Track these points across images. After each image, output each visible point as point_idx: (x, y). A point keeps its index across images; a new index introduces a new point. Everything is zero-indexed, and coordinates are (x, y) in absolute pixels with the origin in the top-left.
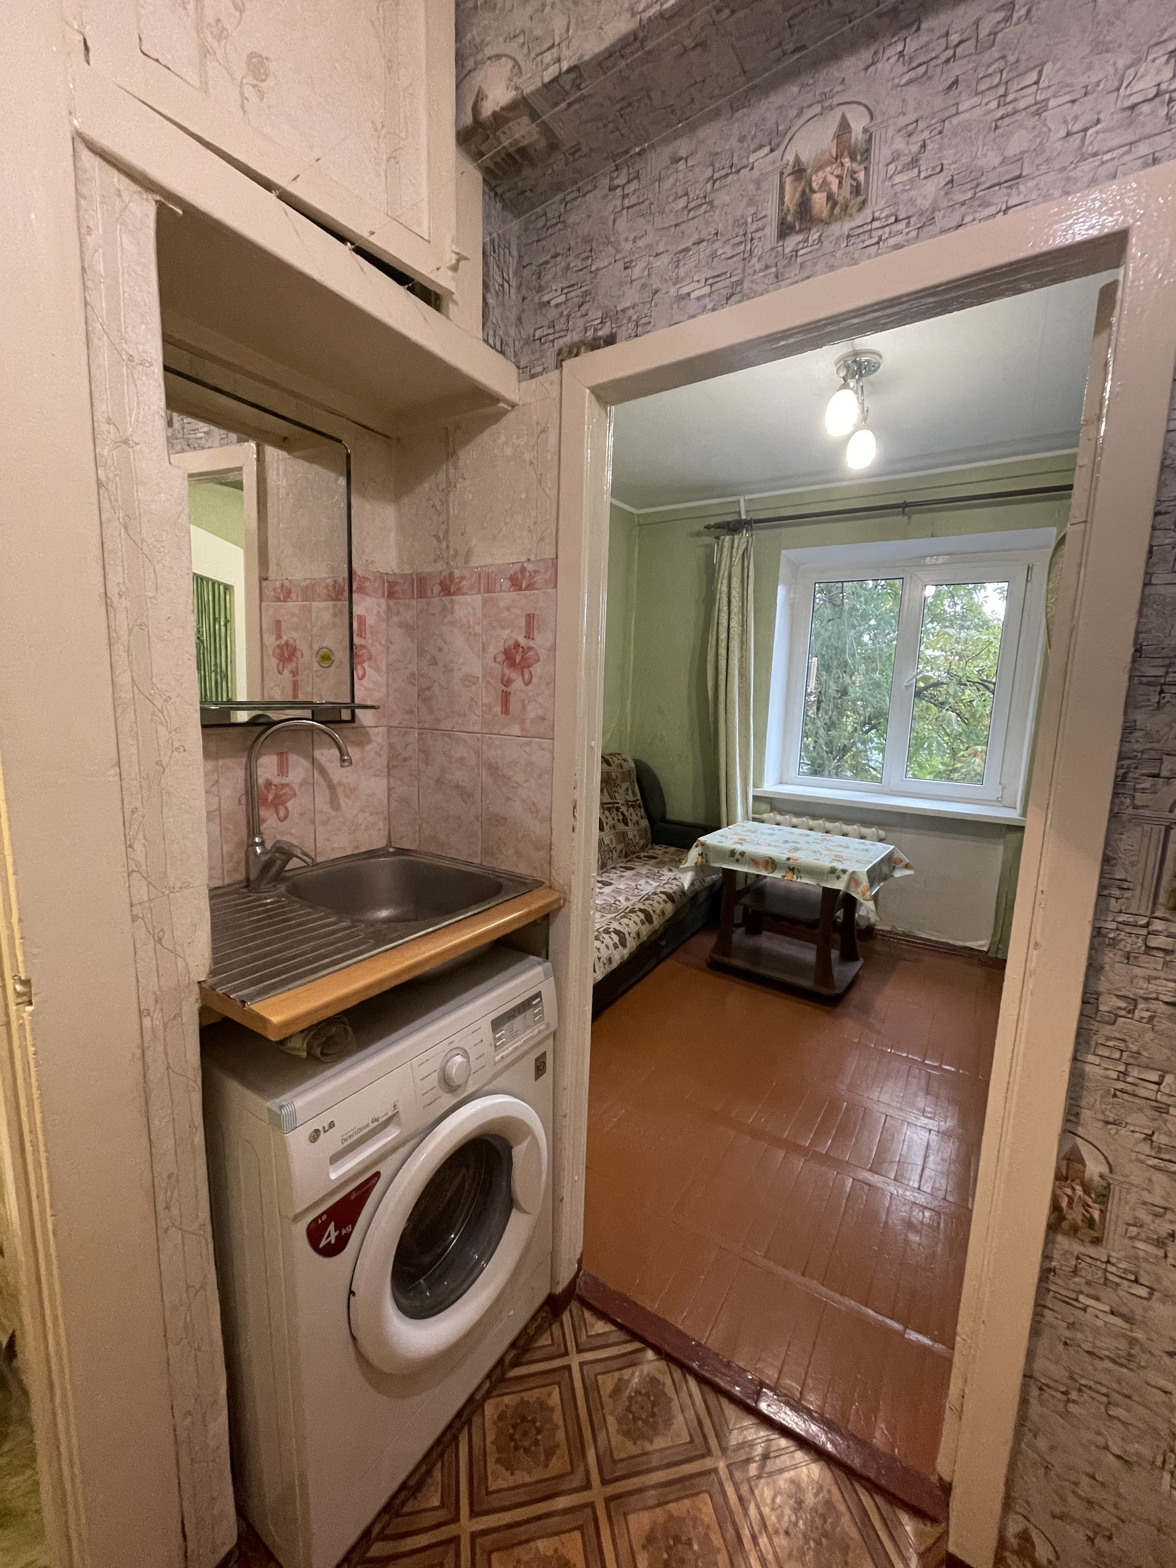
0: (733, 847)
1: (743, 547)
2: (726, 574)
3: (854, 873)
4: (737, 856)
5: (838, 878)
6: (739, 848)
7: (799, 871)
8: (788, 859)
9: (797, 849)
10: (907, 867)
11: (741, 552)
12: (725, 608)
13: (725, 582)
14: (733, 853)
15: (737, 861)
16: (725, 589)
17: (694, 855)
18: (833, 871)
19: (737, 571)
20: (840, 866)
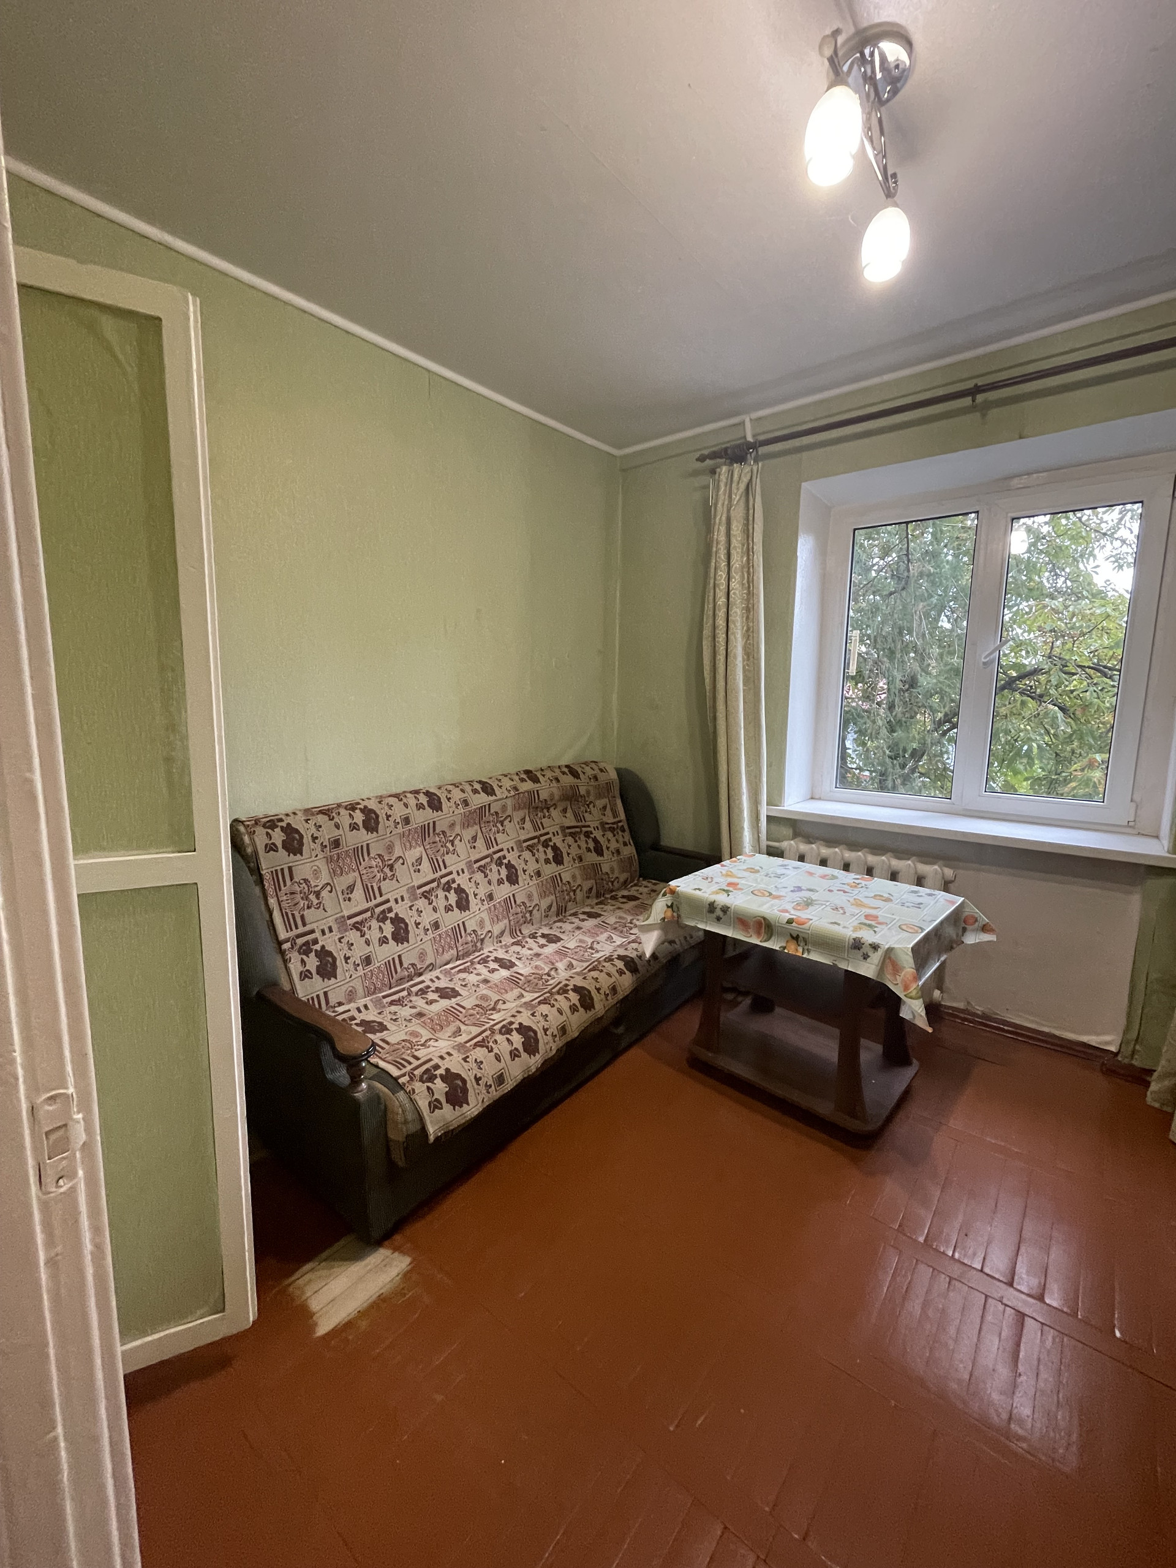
0: (712, 898)
1: (745, 480)
2: (724, 518)
3: (890, 950)
4: (719, 913)
5: (866, 957)
6: (722, 899)
7: (806, 942)
8: (790, 922)
9: (808, 903)
10: (985, 929)
11: (742, 486)
12: (724, 564)
13: (723, 529)
14: (712, 907)
15: (718, 919)
16: (722, 538)
17: (660, 907)
18: (857, 945)
19: (738, 513)
20: (868, 937)
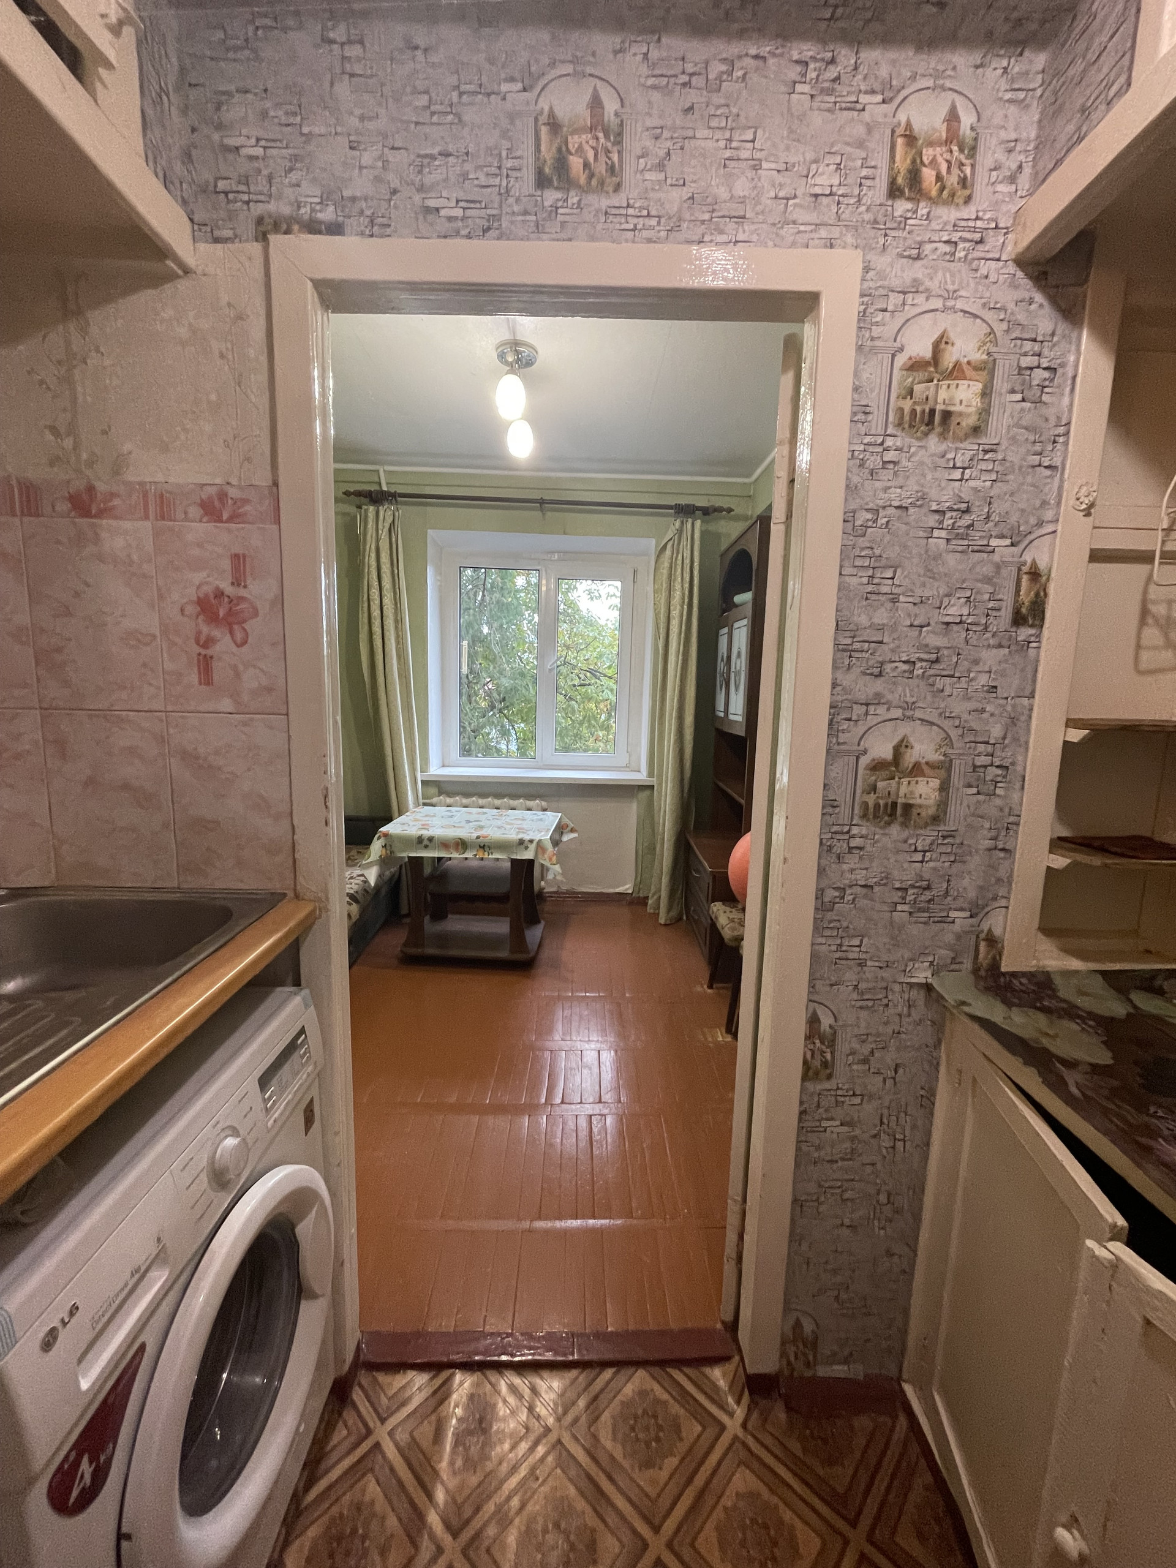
0: (420, 833)
1: (390, 520)
2: (373, 547)
3: (540, 841)
4: (426, 842)
5: (526, 848)
6: (426, 833)
7: (490, 848)
8: (478, 837)
9: (482, 827)
10: (572, 831)
11: (387, 525)
12: (376, 583)
13: (373, 555)
14: (420, 840)
15: (426, 847)
16: (373, 563)
17: (376, 848)
18: (521, 842)
19: (384, 545)
20: (527, 837)
